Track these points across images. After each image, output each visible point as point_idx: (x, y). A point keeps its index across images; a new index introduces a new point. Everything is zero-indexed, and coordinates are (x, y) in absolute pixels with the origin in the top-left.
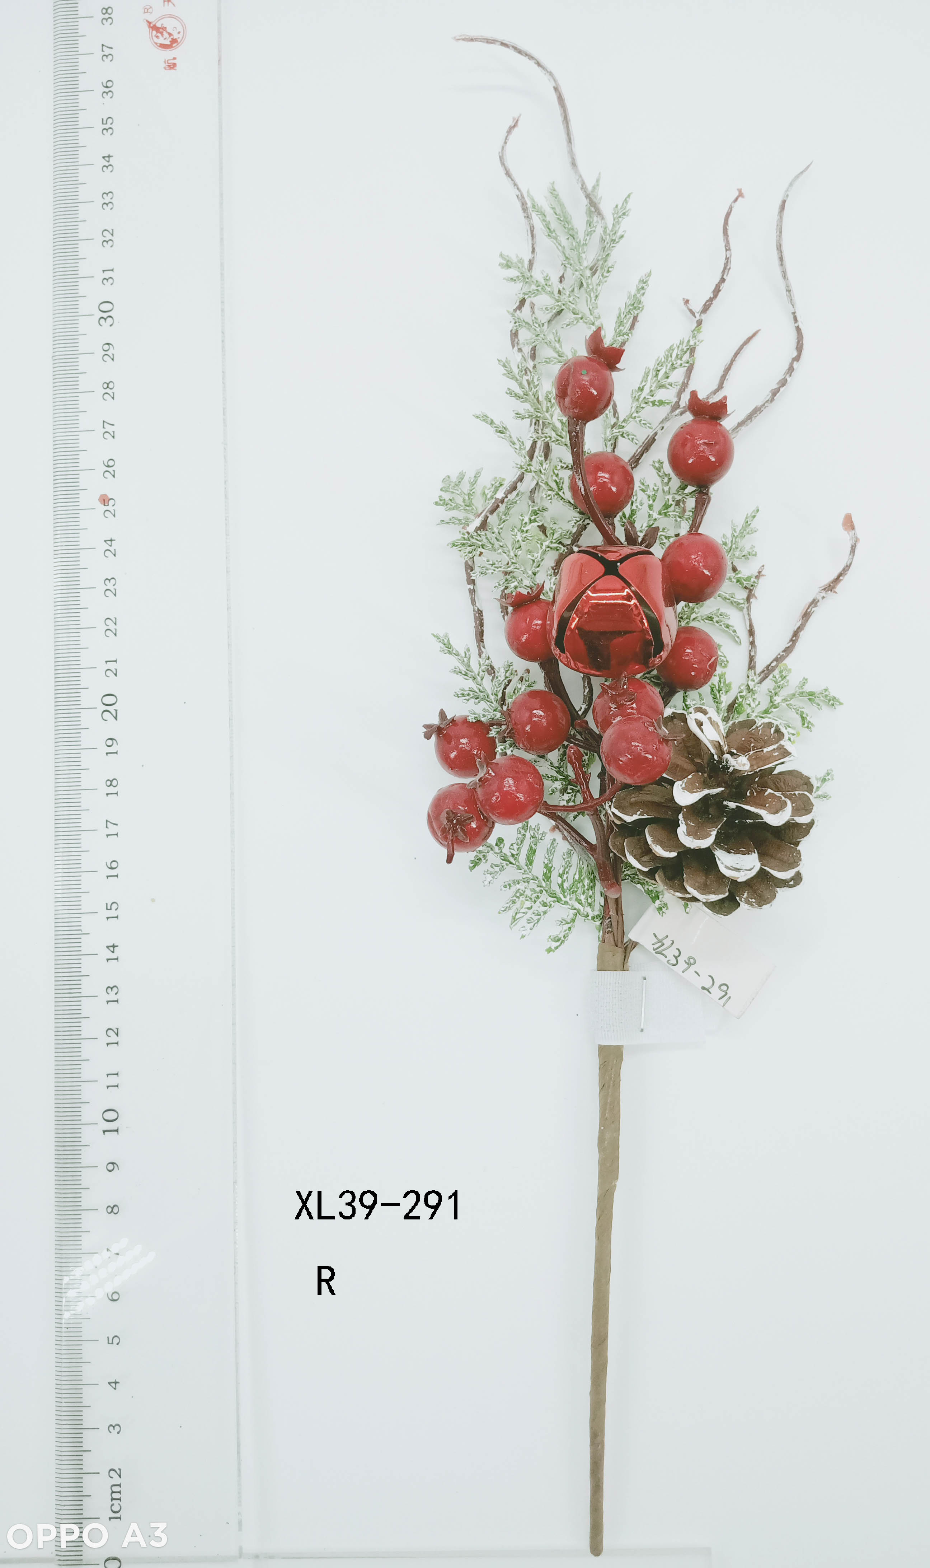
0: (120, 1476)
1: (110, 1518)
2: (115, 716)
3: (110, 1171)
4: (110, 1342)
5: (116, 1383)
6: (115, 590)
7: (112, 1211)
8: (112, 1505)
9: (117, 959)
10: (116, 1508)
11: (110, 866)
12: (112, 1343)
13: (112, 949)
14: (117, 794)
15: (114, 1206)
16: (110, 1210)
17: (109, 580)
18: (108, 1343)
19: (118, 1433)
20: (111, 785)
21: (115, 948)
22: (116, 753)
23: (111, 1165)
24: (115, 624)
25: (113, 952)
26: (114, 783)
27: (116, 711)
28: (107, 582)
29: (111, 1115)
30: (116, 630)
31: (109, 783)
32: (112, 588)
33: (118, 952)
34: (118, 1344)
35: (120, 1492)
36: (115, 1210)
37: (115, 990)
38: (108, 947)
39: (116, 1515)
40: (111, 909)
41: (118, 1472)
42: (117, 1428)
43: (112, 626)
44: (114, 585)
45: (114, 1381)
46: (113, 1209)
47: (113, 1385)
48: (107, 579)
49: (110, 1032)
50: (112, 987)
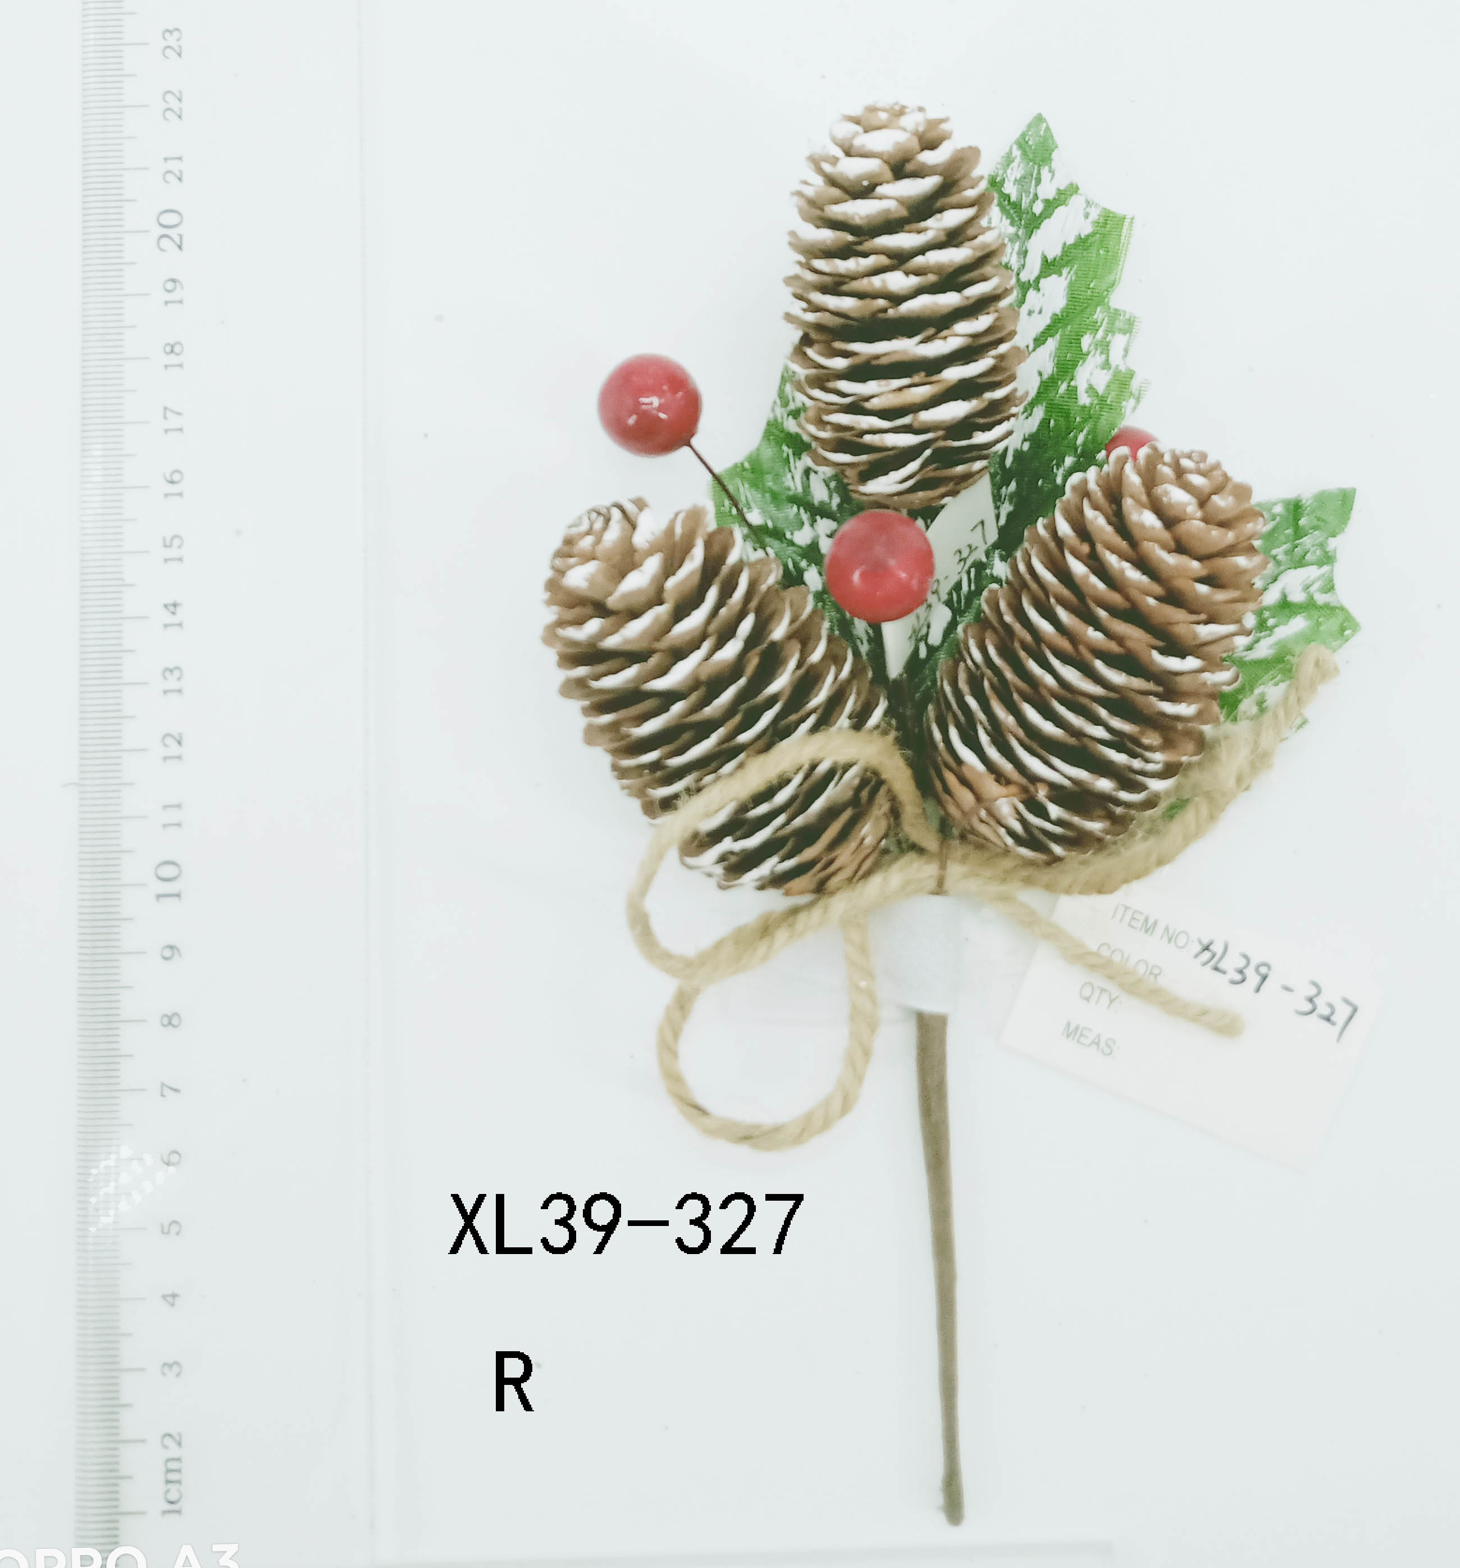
0: (179, 1444)
1: (165, 1512)
2: (179, 243)
3: (166, 959)
4: (166, 1230)
5: (174, 1296)
6: (180, 47)
7: (170, 1023)
8: (168, 1491)
9: (180, 625)
10: (174, 1496)
11: (169, 479)
12: (168, 1233)
13: (172, 608)
14: (181, 365)
15: (176, 1014)
16: (166, 1021)
17: (170, 32)
18: (163, 1232)
19: (178, 1375)
20: (172, 351)
21: (178, 609)
22: (181, 302)
23: (168, 949)
24: (180, 100)
25: (173, 613)
26: (177, 349)
27: (181, 236)
28: (167, 35)
29: (168, 871)
30: (181, 109)
31: (168, 349)
32: (174, 44)
33: (181, 614)
34: (178, 1233)
35: (179, 1471)
36: (175, 1021)
37: (177, 673)
38: (166, 606)
39: (173, 1507)
40: (170, 546)
41: (177, 1438)
42: (176, 1369)
43: (174, 104)
44: (178, 40)
45: (170, 1292)
46: (171, 1020)
47: (170, 1299)
48: (168, 31)
49: (169, 741)
50: (171, 666)
